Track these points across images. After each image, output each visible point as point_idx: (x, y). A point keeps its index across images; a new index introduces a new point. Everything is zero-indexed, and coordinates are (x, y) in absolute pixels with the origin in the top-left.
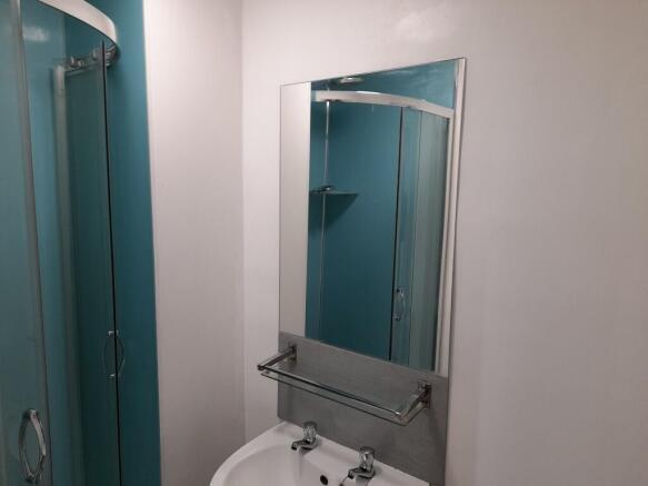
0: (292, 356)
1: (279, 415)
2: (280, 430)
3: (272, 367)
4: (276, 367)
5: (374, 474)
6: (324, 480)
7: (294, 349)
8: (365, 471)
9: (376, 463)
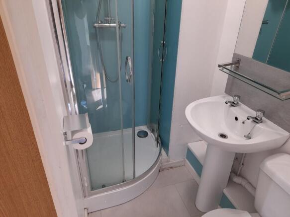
0: (237, 65)
1: (225, 92)
2: (224, 97)
3: (227, 67)
4: (229, 67)
5: (262, 122)
6: (236, 119)
7: (239, 61)
8: (257, 119)
9: (264, 118)
